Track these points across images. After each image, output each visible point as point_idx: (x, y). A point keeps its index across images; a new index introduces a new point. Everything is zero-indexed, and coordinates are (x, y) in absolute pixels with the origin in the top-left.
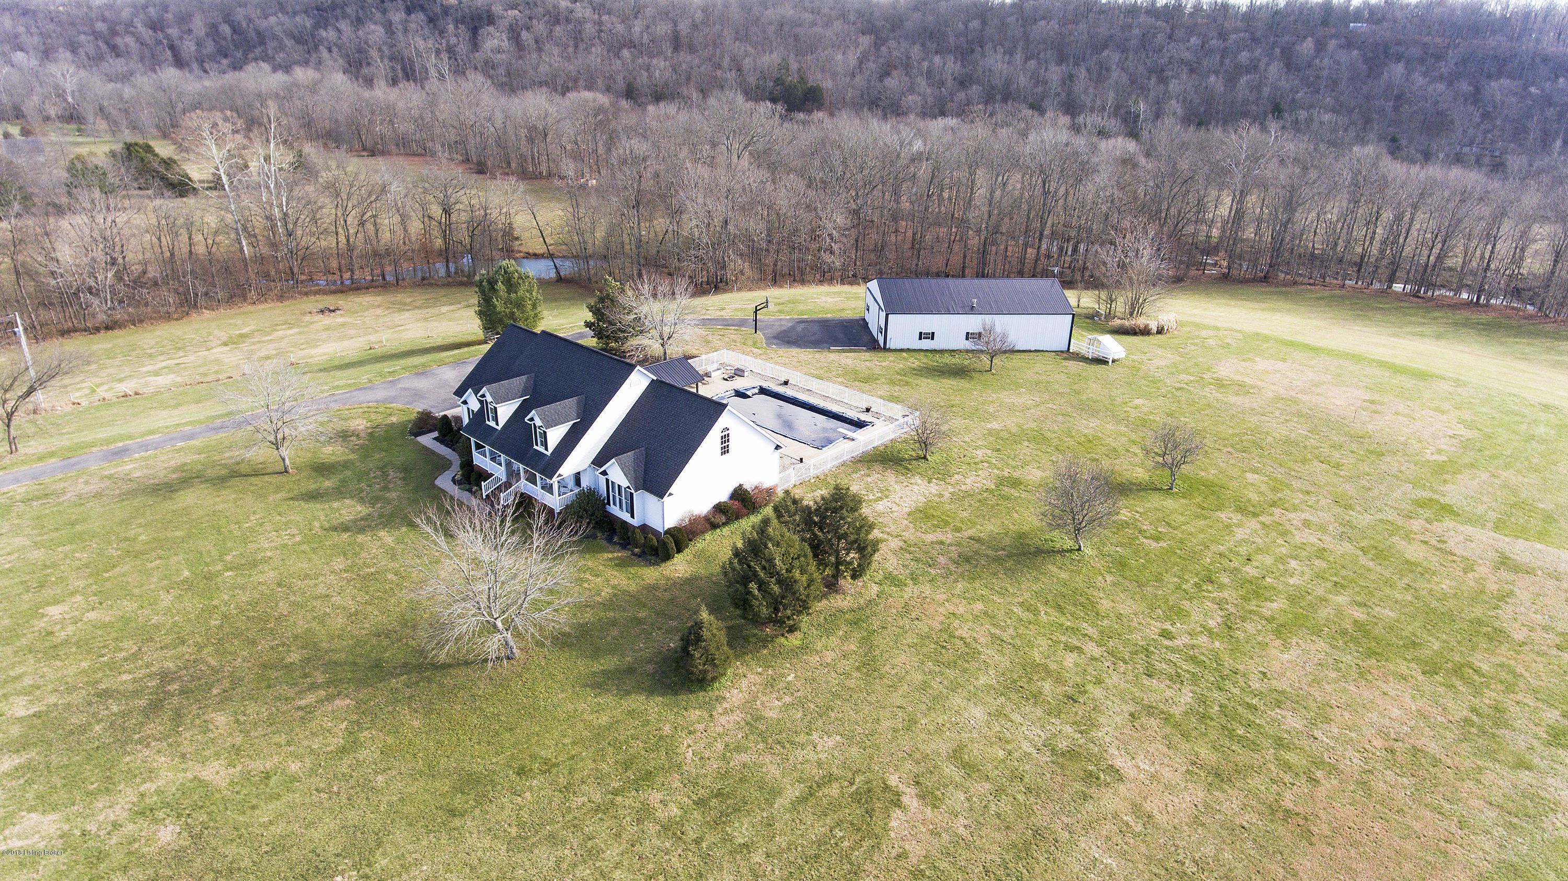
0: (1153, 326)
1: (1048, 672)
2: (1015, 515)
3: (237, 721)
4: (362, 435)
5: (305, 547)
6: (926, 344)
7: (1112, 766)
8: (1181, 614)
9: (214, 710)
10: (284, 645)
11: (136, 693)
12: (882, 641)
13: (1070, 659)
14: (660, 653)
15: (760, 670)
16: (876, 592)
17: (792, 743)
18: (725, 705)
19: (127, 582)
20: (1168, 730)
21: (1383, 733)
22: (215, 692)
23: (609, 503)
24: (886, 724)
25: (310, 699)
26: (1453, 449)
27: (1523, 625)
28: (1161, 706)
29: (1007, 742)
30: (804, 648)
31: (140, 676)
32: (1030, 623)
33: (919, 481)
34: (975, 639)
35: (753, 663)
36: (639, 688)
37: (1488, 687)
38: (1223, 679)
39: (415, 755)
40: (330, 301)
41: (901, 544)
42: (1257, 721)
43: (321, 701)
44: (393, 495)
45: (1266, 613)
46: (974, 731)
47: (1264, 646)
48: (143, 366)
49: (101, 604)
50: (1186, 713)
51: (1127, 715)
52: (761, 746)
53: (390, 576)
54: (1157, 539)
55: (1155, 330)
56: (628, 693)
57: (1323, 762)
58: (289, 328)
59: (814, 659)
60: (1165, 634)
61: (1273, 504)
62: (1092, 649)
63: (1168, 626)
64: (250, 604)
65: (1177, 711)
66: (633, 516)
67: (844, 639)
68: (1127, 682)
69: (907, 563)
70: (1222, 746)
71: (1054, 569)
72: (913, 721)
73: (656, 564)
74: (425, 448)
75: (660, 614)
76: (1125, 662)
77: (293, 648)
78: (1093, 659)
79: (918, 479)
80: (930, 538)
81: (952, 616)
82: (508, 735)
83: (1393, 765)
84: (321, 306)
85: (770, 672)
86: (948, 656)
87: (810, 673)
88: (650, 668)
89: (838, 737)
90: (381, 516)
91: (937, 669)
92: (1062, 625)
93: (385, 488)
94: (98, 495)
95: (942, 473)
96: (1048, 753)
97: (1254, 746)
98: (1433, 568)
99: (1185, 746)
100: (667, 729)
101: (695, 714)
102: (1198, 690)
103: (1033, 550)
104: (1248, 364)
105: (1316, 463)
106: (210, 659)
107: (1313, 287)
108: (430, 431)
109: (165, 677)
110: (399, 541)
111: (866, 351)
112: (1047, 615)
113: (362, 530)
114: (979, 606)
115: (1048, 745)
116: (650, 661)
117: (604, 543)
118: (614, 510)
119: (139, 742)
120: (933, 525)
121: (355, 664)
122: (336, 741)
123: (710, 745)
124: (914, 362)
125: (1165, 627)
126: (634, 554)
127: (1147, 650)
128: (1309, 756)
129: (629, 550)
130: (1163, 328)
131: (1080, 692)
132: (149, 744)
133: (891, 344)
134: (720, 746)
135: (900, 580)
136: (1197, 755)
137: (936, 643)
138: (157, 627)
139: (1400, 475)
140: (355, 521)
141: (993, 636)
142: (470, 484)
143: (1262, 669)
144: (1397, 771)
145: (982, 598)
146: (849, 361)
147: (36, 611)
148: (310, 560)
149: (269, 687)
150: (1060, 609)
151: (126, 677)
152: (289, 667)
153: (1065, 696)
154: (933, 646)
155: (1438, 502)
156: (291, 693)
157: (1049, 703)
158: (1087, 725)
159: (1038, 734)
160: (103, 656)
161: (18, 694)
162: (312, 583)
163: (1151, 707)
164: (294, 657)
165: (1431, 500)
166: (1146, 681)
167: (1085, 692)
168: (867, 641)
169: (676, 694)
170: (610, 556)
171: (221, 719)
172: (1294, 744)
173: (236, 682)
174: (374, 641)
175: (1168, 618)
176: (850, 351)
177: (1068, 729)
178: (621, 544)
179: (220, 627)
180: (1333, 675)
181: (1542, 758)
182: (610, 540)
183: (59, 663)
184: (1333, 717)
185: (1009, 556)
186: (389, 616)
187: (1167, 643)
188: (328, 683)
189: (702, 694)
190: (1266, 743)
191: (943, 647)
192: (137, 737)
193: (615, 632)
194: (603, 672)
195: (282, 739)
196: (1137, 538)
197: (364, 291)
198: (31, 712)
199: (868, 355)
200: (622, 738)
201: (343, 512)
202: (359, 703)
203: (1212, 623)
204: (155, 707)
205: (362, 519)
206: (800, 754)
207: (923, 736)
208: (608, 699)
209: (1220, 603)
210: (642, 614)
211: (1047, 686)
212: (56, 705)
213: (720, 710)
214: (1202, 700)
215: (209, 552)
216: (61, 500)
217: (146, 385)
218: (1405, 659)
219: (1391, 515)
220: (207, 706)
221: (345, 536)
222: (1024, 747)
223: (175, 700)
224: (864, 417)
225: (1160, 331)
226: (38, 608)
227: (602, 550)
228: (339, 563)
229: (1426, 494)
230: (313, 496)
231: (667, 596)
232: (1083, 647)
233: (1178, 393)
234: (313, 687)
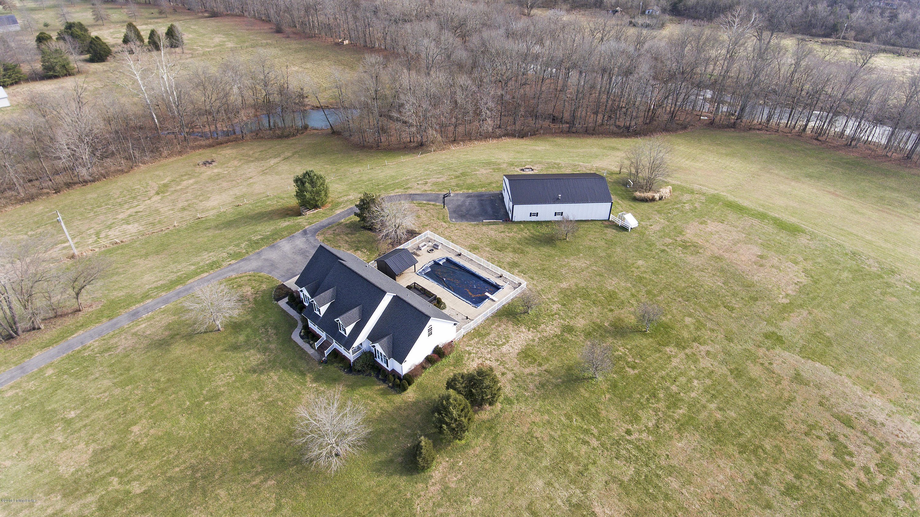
0: (657, 196)
1: (573, 458)
2: (568, 353)
3: (229, 494)
4: (251, 300)
5: (238, 384)
6: (534, 219)
7: (593, 512)
8: (636, 419)
9: (219, 488)
10: (240, 448)
11: (184, 478)
12: (502, 440)
13: (584, 449)
14: (404, 450)
15: (447, 459)
16: (500, 409)
17: (461, 502)
18: (433, 481)
19: (163, 410)
20: (620, 491)
21: (712, 491)
22: (217, 477)
23: (376, 357)
24: (501, 490)
25: (257, 481)
26: (794, 294)
27: (794, 420)
28: (620, 477)
29: (551, 500)
30: (467, 445)
31: (183, 468)
32: (568, 427)
33: (524, 330)
34: (542, 438)
35: (444, 455)
36: (396, 472)
37: (766, 460)
38: (649, 460)
39: (305, 512)
40: (207, 154)
41: (513, 376)
42: (660, 484)
43: (262, 482)
44: (272, 346)
45: (676, 416)
46: (538, 494)
47: (671, 438)
48: (118, 214)
49: (155, 424)
50: (630, 480)
51: (604, 482)
52: (448, 504)
53: (280, 403)
54: (634, 368)
55: (658, 198)
56: (392, 474)
57: (682, 508)
58: (190, 179)
59: (471, 452)
60: (628, 432)
61: (695, 340)
62: (595, 443)
63: (630, 427)
64: (221, 423)
65: (626, 479)
66: (388, 366)
67: (485, 439)
68: (607, 462)
69: (515, 389)
70: (642, 499)
71: (582, 390)
72: (512, 488)
73: (400, 393)
74: (283, 311)
75: (403, 425)
76: (608, 451)
77: (245, 451)
78: (594, 449)
79: (523, 329)
80: (527, 371)
81: (533, 425)
82: (342, 500)
83: (713, 508)
84: (204, 160)
85: (452, 460)
86: (530, 448)
87: (469, 461)
88: (400, 459)
89: (480, 498)
90: (270, 361)
91: (525, 457)
92: (582, 428)
93: (268, 341)
94: (134, 349)
95: (534, 325)
96: (568, 505)
97: (654, 498)
98: (761, 383)
99: (626, 499)
100: (409, 495)
101: (420, 486)
102: (637, 466)
103: (574, 377)
104: (703, 226)
105: (722, 308)
106: (210, 458)
107: (760, 132)
108: (284, 297)
109: (194, 468)
110: (280, 379)
111: (502, 223)
112: (577, 421)
113: (262, 372)
114: (546, 417)
115: (569, 501)
116: (400, 455)
117: (375, 379)
118: (379, 360)
119: (192, 506)
120: (529, 362)
121: (273, 460)
122: (273, 505)
123: (426, 504)
124: (526, 233)
125: (628, 428)
126: (389, 386)
127: (618, 442)
128: (678, 504)
129: (386, 383)
130: (662, 197)
131: (585, 469)
132: (196, 508)
133: (515, 219)
134: (431, 504)
135: (511, 401)
136: (630, 504)
137: (525, 441)
138: (183, 438)
139: (762, 315)
140: (257, 365)
141: (551, 435)
142: (308, 338)
143: (667, 453)
144: (713, 512)
145: (548, 412)
146: (492, 233)
147: (126, 430)
148: (242, 393)
149: (239, 474)
150: (583, 418)
151: (177, 469)
152: (244, 461)
153: (579, 472)
154: (523, 443)
155: (776, 334)
156: (248, 477)
157: (571, 476)
158: (585, 490)
159: (565, 494)
160: (164, 457)
161: (134, 480)
162: (245, 408)
163: (615, 477)
164: (246, 456)
165: (773, 333)
166: (615, 462)
167: (588, 469)
168: (494, 440)
169: (412, 475)
170: (378, 387)
171: (222, 493)
172: (673, 498)
173: (225, 473)
174: (279, 445)
175: (631, 422)
176: (494, 224)
177: (578, 491)
178: (382, 380)
179: (210, 438)
180: (698, 456)
181: (778, 502)
182: (377, 377)
183: (146, 461)
184: (692, 481)
185: (563, 382)
186: (283, 429)
187: (628, 437)
188: (263, 471)
189: (423, 474)
190: (661, 497)
191: (528, 443)
192: (190, 504)
193: (383, 437)
194: (380, 462)
195: (249, 504)
196: (624, 368)
197: (225, 145)
198: (142, 490)
199: (502, 227)
200: (390, 500)
201: (251, 359)
202: (279, 482)
203: (650, 424)
204: (193, 486)
205: (261, 364)
206: (464, 508)
207: (516, 497)
208: (383, 478)
209: (656, 411)
210: (394, 426)
211: (571, 467)
212: (151, 486)
213: (431, 484)
214: (638, 472)
215: (195, 388)
216: (117, 352)
217: (124, 233)
218: (733, 444)
219: (750, 346)
220: (215, 486)
221: (255, 376)
222: (558, 502)
223: (201, 482)
224: (499, 282)
225: (661, 198)
226: (128, 428)
227: (374, 384)
228: (255, 395)
229: (771, 329)
230: (235, 348)
231: (405, 414)
232: (590, 441)
233: (662, 255)
234: (257, 474)
